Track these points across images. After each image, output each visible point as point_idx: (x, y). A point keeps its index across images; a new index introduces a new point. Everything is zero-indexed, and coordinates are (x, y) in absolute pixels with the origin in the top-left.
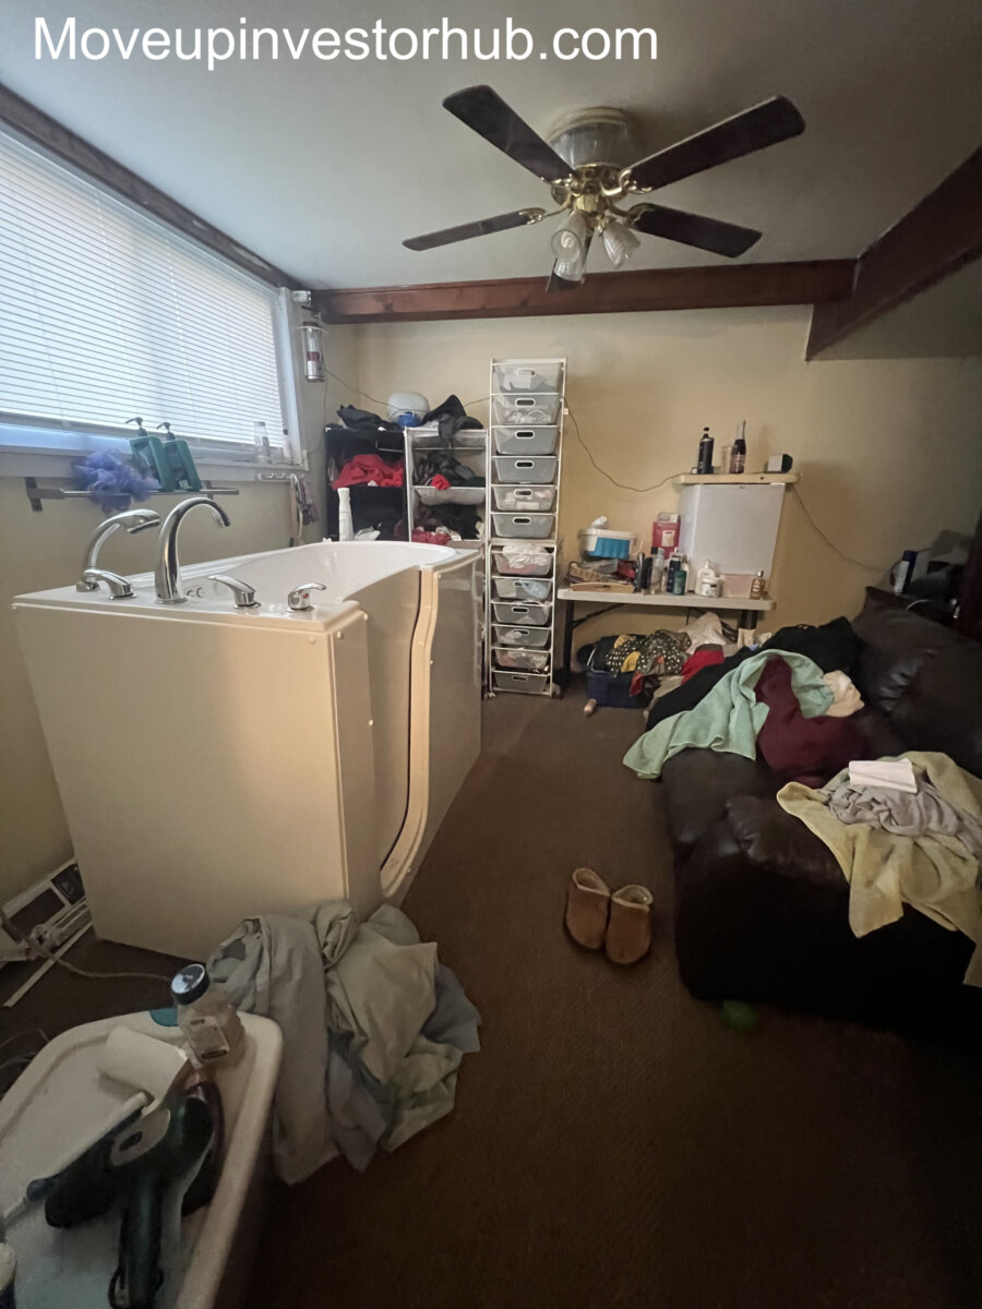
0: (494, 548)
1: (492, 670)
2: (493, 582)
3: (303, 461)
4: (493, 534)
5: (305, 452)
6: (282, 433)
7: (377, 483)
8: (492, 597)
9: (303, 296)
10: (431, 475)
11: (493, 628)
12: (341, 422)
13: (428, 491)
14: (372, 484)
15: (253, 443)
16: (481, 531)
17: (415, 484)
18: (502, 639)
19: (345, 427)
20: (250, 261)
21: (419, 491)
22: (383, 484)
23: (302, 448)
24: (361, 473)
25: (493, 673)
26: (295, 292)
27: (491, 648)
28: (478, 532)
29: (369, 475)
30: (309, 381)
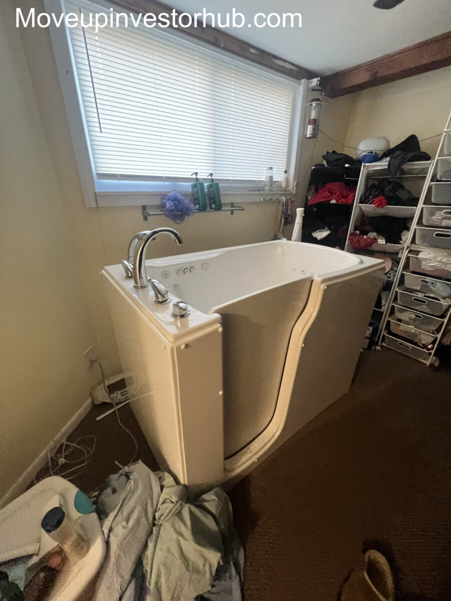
0: (410, 251)
1: (384, 333)
2: (403, 276)
3: (293, 188)
4: (413, 241)
5: (295, 183)
6: (284, 172)
7: (337, 201)
8: (399, 285)
9: (315, 82)
10: (374, 197)
11: (393, 307)
12: (325, 163)
13: (369, 208)
14: (333, 201)
15: (264, 179)
16: (403, 238)
17: (361, 202)
18: (398, 315)
19: (326, 166)
20: (283, 67)
21: (362, 208)
22: (340, 202)
23: (294, 181)
24: (329, 194)
25: (384, 335)
26: (310, 81)
27: (387, 319)
28: (401, 240)
29: (333, 195)
30: (307, 138)
